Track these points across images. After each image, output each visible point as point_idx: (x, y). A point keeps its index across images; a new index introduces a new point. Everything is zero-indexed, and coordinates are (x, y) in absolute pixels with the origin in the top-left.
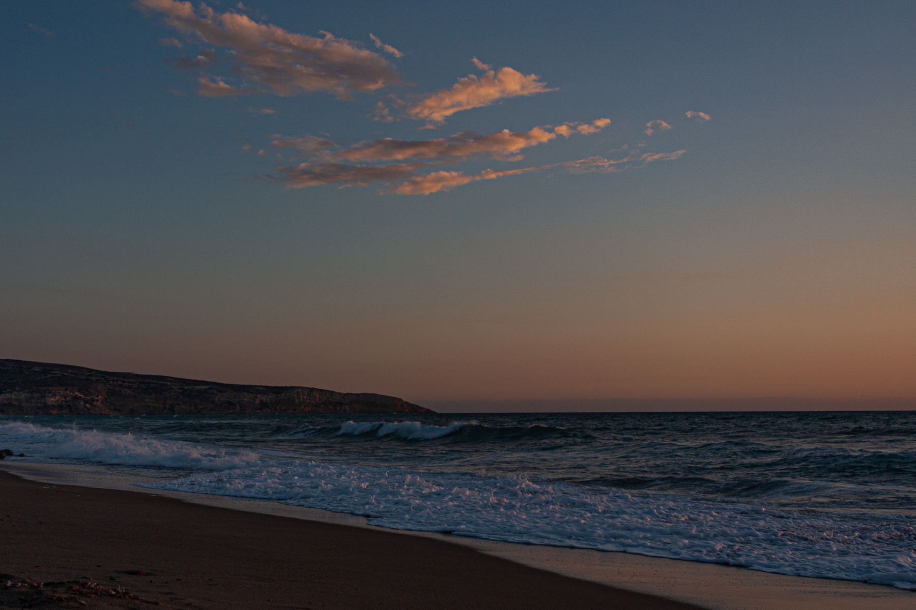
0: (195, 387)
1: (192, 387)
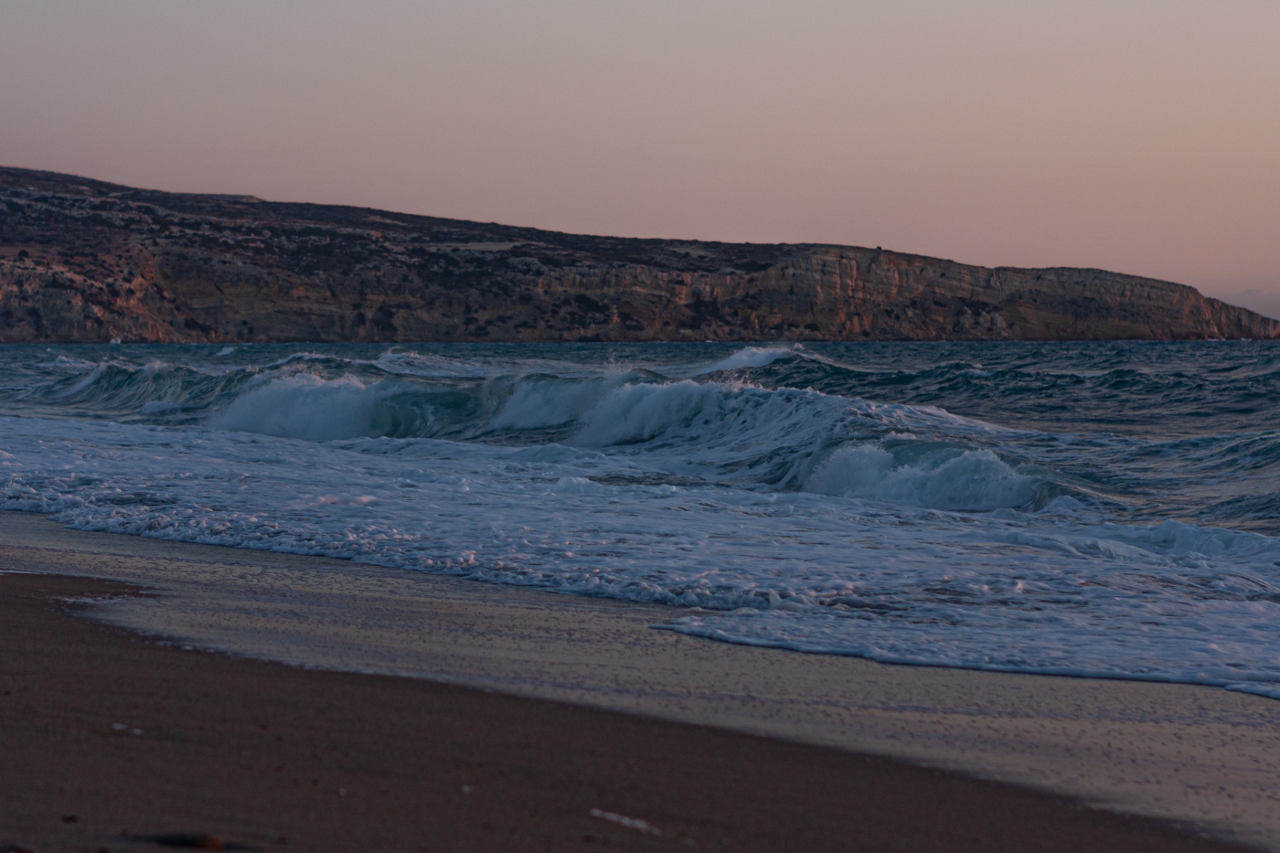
0: (462, 247)
1: (455, 245)
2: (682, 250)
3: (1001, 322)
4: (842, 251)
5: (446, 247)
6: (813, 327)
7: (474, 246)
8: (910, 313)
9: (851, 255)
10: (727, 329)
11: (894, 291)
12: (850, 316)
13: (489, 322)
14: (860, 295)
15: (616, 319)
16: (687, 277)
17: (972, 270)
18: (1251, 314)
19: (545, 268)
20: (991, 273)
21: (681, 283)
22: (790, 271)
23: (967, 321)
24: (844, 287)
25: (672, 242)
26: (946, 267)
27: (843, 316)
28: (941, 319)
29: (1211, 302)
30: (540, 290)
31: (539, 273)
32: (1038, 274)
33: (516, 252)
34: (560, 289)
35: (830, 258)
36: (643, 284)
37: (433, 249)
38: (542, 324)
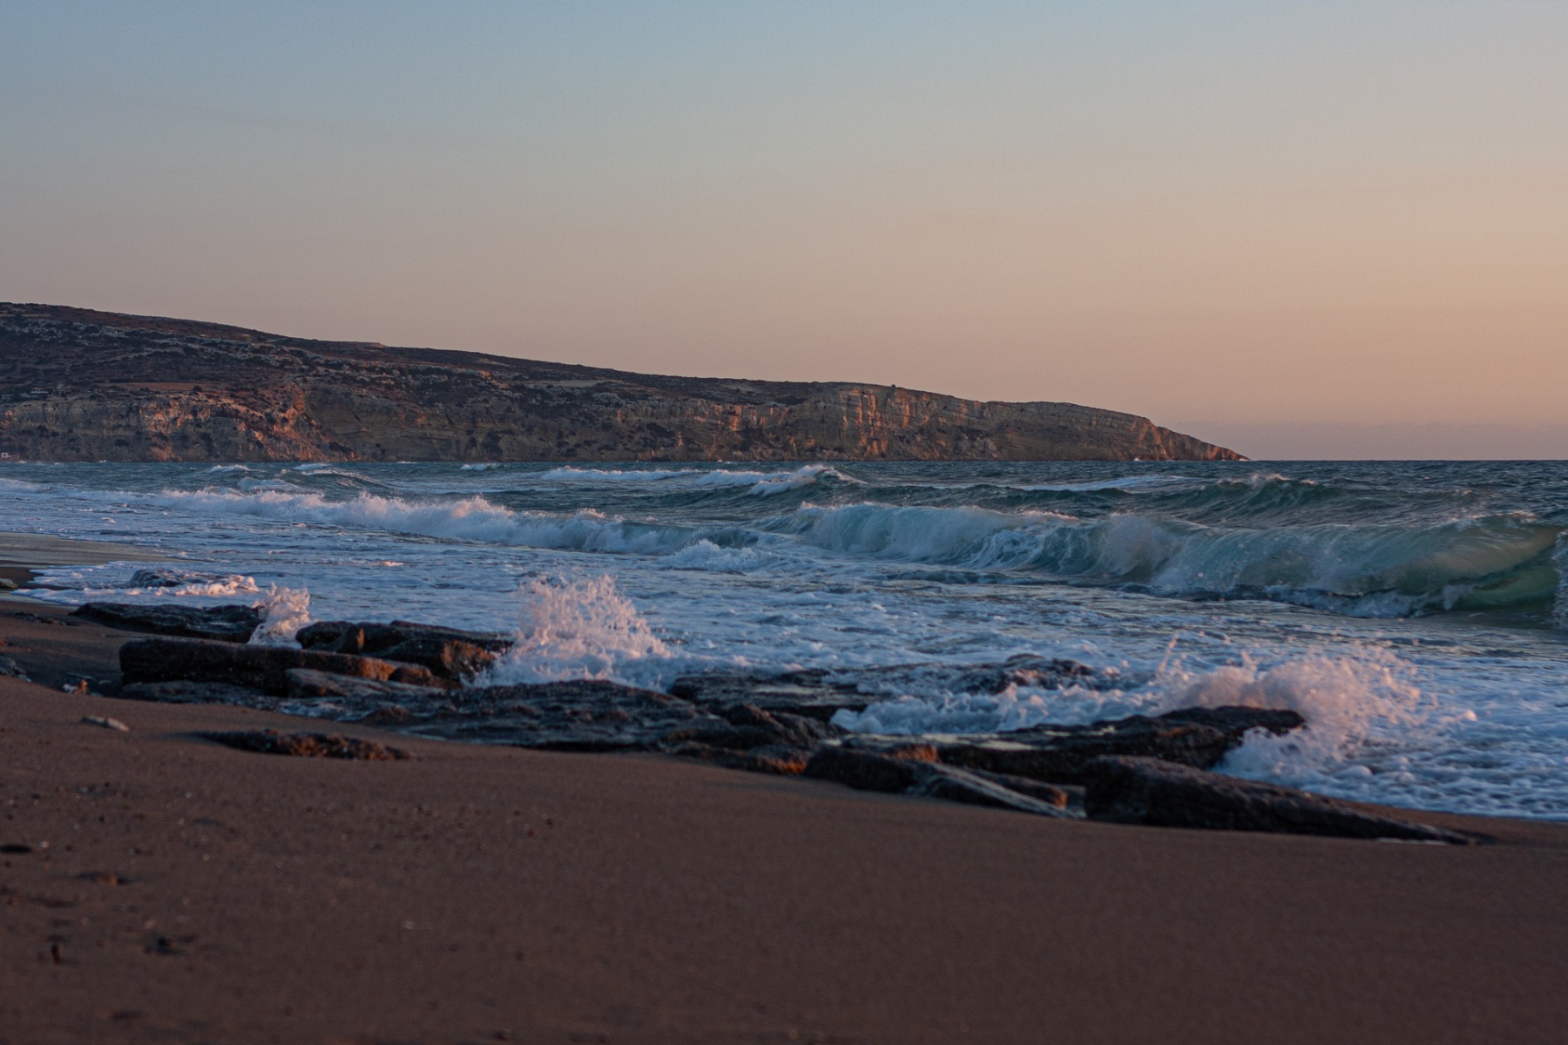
0: (555, 384)
1: (549, 382)
2: (734, 387)
3: (992, 446)
4: (863, 388)
5: (542, 384)
6: (840, 450)
7: (565, 384)
8: (919, 438)
9: (871, 391)
10: (771, 451)
11: (906, 420)
12: (870, 441)
13: (577, 445)
14: (879, 424)
15: (680, 443)
16: (738, 409)
17: (969, 404)
18: (1193, 440)
19: (623, 402)
20: (983, 406)
21: (734, 413)
22: (822, 404)
23: (965, 445)
24: (865, 417)
25: (725, 380)
26: (947, 401)
27: (864, 441)
28: (943, 444)
29: (1160, 430)
30: (619, 419)
31: (618, 405)
32: (1022, 407)
33: (599, 388)
34: (636, 419)
35: (855, 393)
36: (703, 415)
37: (532, 386)
38: (621, 447)
